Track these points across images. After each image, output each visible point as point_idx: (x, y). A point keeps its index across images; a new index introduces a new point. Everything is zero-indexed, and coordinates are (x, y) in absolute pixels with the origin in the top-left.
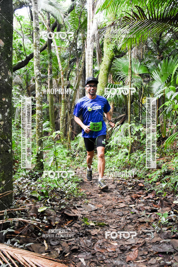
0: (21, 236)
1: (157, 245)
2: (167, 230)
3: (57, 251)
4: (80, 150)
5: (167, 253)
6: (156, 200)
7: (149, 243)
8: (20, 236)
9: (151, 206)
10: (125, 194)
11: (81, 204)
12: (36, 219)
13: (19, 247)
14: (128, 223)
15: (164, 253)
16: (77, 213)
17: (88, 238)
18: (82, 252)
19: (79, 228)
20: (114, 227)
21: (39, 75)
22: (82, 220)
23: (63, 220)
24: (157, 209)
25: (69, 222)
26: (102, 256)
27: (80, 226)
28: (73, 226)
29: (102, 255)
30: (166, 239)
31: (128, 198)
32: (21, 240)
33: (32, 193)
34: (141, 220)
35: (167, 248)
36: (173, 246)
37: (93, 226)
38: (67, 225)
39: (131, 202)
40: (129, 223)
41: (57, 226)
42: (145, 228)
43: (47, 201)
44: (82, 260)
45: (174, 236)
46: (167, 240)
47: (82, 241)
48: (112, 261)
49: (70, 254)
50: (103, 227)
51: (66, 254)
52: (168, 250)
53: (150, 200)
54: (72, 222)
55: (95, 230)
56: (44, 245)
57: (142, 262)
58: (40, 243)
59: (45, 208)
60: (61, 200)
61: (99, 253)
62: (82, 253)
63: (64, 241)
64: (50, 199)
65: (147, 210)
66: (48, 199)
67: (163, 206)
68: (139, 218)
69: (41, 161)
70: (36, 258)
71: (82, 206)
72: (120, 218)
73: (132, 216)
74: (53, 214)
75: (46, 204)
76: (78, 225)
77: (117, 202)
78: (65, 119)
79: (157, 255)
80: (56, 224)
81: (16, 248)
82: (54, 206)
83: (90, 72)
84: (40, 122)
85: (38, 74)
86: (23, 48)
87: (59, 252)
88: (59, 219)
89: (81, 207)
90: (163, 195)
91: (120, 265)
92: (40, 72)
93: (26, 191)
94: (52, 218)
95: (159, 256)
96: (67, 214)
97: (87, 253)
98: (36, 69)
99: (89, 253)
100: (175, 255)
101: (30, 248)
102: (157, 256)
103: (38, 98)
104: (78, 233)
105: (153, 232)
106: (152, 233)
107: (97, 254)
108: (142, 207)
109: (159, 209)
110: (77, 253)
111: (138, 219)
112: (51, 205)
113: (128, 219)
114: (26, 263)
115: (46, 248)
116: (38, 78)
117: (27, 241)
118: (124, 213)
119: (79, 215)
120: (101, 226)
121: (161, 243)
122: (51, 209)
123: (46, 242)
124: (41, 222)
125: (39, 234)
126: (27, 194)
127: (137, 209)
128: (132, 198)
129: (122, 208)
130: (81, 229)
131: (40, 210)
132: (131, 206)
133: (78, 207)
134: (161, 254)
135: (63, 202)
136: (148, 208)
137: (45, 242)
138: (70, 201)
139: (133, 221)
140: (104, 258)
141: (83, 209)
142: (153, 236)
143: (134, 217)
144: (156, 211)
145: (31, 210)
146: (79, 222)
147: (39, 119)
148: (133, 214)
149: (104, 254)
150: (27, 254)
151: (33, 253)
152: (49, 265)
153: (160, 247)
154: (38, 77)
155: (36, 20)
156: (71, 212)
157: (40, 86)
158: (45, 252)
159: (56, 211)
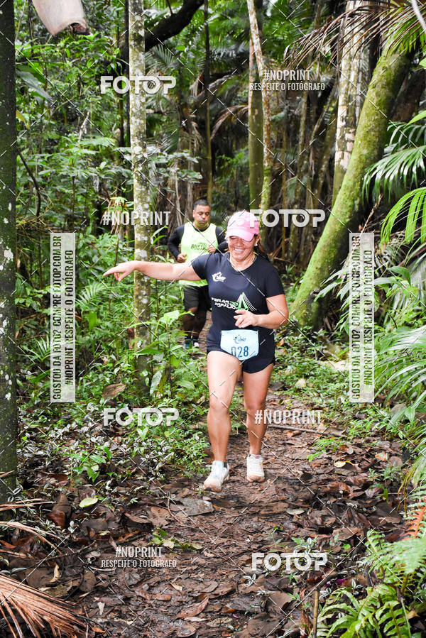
0: (18, 554)
3: (68, 586)
8: (16, 553)
15: (242, 612)
25: (131, 535)
30: (271, 590)
38: (123, 540)
43: (105, 486)
44: (101, 606)
46: (273, 592)
49: (89, 595)
50: (190, 552)
51: (84, 593)
52: (251, 609)
54: (136, 535)
56: (52, 573)
58: (48, 568)
59: (95, 500)
61: (138, 598)
62: (109, 595)
65: (315, 527)
75: (102, 492)
76: (143, 543)
79: (229, 614)
83: (352, 79)
85: (139, 157)
96: (132, 517)
100: (255, 617)
101: (21, 577)
107: (133, 599)
108: (315, 518)
110: (103, 595)
113: (258, 543)
115: (54, 580)
122: (110, 502)
123: (58, 570)
125: (52, 553)
131: (83, 504)
132: (295, 512)
133: (175, 502)
137: (57, 567)
141: (183, 508)
142: (252, 582)
148: (277, 532)
154: (140, 165)
155: (136, 13)
156: (148, 512)
157: (144, 189)
158: (47, 586)
159: (116, 508)
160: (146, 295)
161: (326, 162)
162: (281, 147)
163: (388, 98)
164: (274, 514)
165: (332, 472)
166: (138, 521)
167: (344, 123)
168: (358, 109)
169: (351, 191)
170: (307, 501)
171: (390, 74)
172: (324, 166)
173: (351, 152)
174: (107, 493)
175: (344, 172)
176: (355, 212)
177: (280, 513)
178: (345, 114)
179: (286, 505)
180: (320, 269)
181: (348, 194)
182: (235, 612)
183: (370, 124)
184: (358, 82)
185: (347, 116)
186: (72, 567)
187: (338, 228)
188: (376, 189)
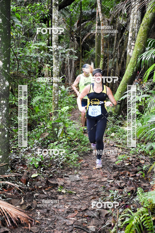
0: (8, 193)
3: (27, 206)
13: (2, 200)
16: (61, 181)
20: (79, 196)
21: (56, 51)
28: (51, 191)
37: (63, 193)
38: (47, 189)
41: (37, 190)
44: (39, 213)
46: (102, 210)
51: (32, 208)
52: (93, 216)
54: (52, 188)
55: (63, 196)
58: (20, 199)
59: (37, 175)
61: (52, 211)
72: (92, 189)
73: (100, 190)
76: (54, 191)
77: (102, 176)
83: (134, 22)
85: (55, 49)
92: (57, 47)
95: (86, 218)
101: (10, 201)
115: (22, 203)
116: (56, 54)
117: (11, 197)
122: (42, 176)
123: (23, 200)
131: (32, 176)
133: (66, 176)
141: (69, 178)
147: (55, 91)
148: (104, 188)
156: (56, 180)
157: (57, 61)
158: (19, 205)
159: (45, 178)
160: (57, 100)
161: (124, 54)
162: (107, 48)
163: (148, 29)
164: (102, 182)
165: (124, 167)
166: (52, 183)
167: (131, 39)
168: (136, 34)
169: (133, 64)
170: (114, 177)
171: (149, 21)
172: (123, 55)
173: (133, 50)
174: (41, 172)
175: (130, 57)
176: (134, 72)
177: (105, 181)
179: (107, 178)
180: (121, 93)
181: (132, 65)
182: (88, 216)
183: (141, 39)
184: (136, 23)
185: (132, 36)
186: (28, 199)
187: (128, 77)
188: (142, 63)
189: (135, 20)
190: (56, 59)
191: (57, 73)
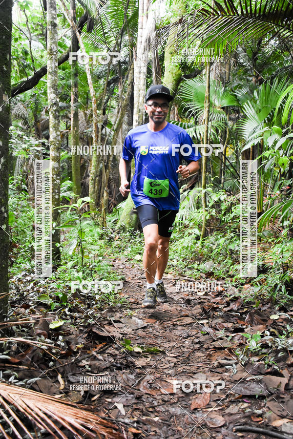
0: (21, 367)
1: (242, 385)
2: (258, 361)
3: (79, 391)
4: (121, 229)
5: (257, 397)
6: (242, 314)
7: (228, 381)
8: (19, 366)
9: (234, 323)
10: (192, 303)
11: (121, 318)
12: (45, 339)
13: (17, 384)
14: (196, 350)
15: (251, 397)
16: (114, 331)
17: (130, 372)
18: (119, 393)
19: (116, 355)
20: (174, 355)
21: (55, 104)
22: (121, 342)
23: (91, 342)
24: (244, 327)
25: (101, 346)
26: (152, 401)
27: (117, 352)
28: (107, 351)
29: (152, 399)
30: (255, 375)
31: (197, 310)
32: (21, 374)
33: (40, 297)
34: (217, 344)
35: (258, 389)
36: (266, 385)
37: (139, 353)
38: (97, 350)
39: (201, 315)
40: (198, 350)
41: (80, 352)
42: (224, 358)
43: (64, 312)
44: (120, 407)
45: (269, 370)
46: (257, 377)
47: (120, 377)
48: (167, 408)
49: (99, 397)
50: (156, 354)
51: (94, 396)
52: (258, 393)
53: (234, 313)
54: (104, 346)
55: (142, 359)
56: (58, 382)
57: (216, 411)
58: (52, 378)
59: (61, 323)
60: (89, 310)
61: (147, 395)
62: (119, 396)
63: (90, 375)
64: (69, 308)
65: (227, 329)
66: (66, 307)
67: (254, 322)
68: (214, 341)
69: (56, 247)
70: (45, 402)
71: (122, 320)
72: (183, 340)
73: (202, 339)
74: (74, 333)
75: (64, 317)
76: (114, 350)
77: (180, 316)
78: (97, 178)
79: (240, 400)
80: (78, 349)
81: (12, 385)
82: (76, 319)
83: (140, 101)
84: (55, 182)
85: (54, 101)
86: (29, 57)
87: (82, 393)
88: (84, 341)
89: (121, 322)
90: (254, 306)
91: (180, 414)
92: (57, 98)
93: (31, 295)
94: (71, 339)
95: (244, 402)
96: (97, 332)
97: (128, 395)
98: (51, 93)
99: (132, 395)
100: (269, 399)
101: (35, 387)
102: (240, 402)
103: (53, 141)
104: (115, 364)
105: (236, 364)
106: (234, 365)
107: (143, 397)
108: (220, 324)
109: (247, 328)
110: (112, 396)
111: (213, 343)
112: (72, 317)
113: (197, 343)
114: (28, 409)
115: (62, 387)
116: (55, 108)
117: (30, 375)
118: (190, 333)
119: (118, 335)
120: (152, 353)
121: (247, 381)
122: (71, 324)
123: (62, 377)
124: (53, 344)
125: (51, 364)
126: (32, 299)
127: (211, 327)
128: (204, 310)
129: (187, 324)
130: (119, 357)
131: (52, 326)
132: (202, 322)
133: (115, 322)
134: (247, 398)
135: (91, 312)
136: (230, 325)
137: (60, 376)
138: (103, 312)
139: (205, 346)
140: (156, 404)
141: (124, 325)
142: (236, 371)
143: (206, 340)
144: (242, 330)
145: (38, 325)
146: (116, 346)
147: (55, 176)
148: (204, 335)
149: (155, 397)
150: (30, 396)
151: (40, 394)
152: (66, 413)
153: (246, 388)
154: (55, 106)
155: (52, 9)
156: (103, 329)
157: (57, 122)
158: (60, 393)
159: (79, 327)
160: (58, 192)
165: (200, 298)
166: (104, 335)
167: (137, 123)
174: (68, 317)
177: (191, 324)
178: (138, 119)
179: (191, 318)
182: (244, 397)
189: (141, 98)
190: (55, 118)
191: (58, 142)
